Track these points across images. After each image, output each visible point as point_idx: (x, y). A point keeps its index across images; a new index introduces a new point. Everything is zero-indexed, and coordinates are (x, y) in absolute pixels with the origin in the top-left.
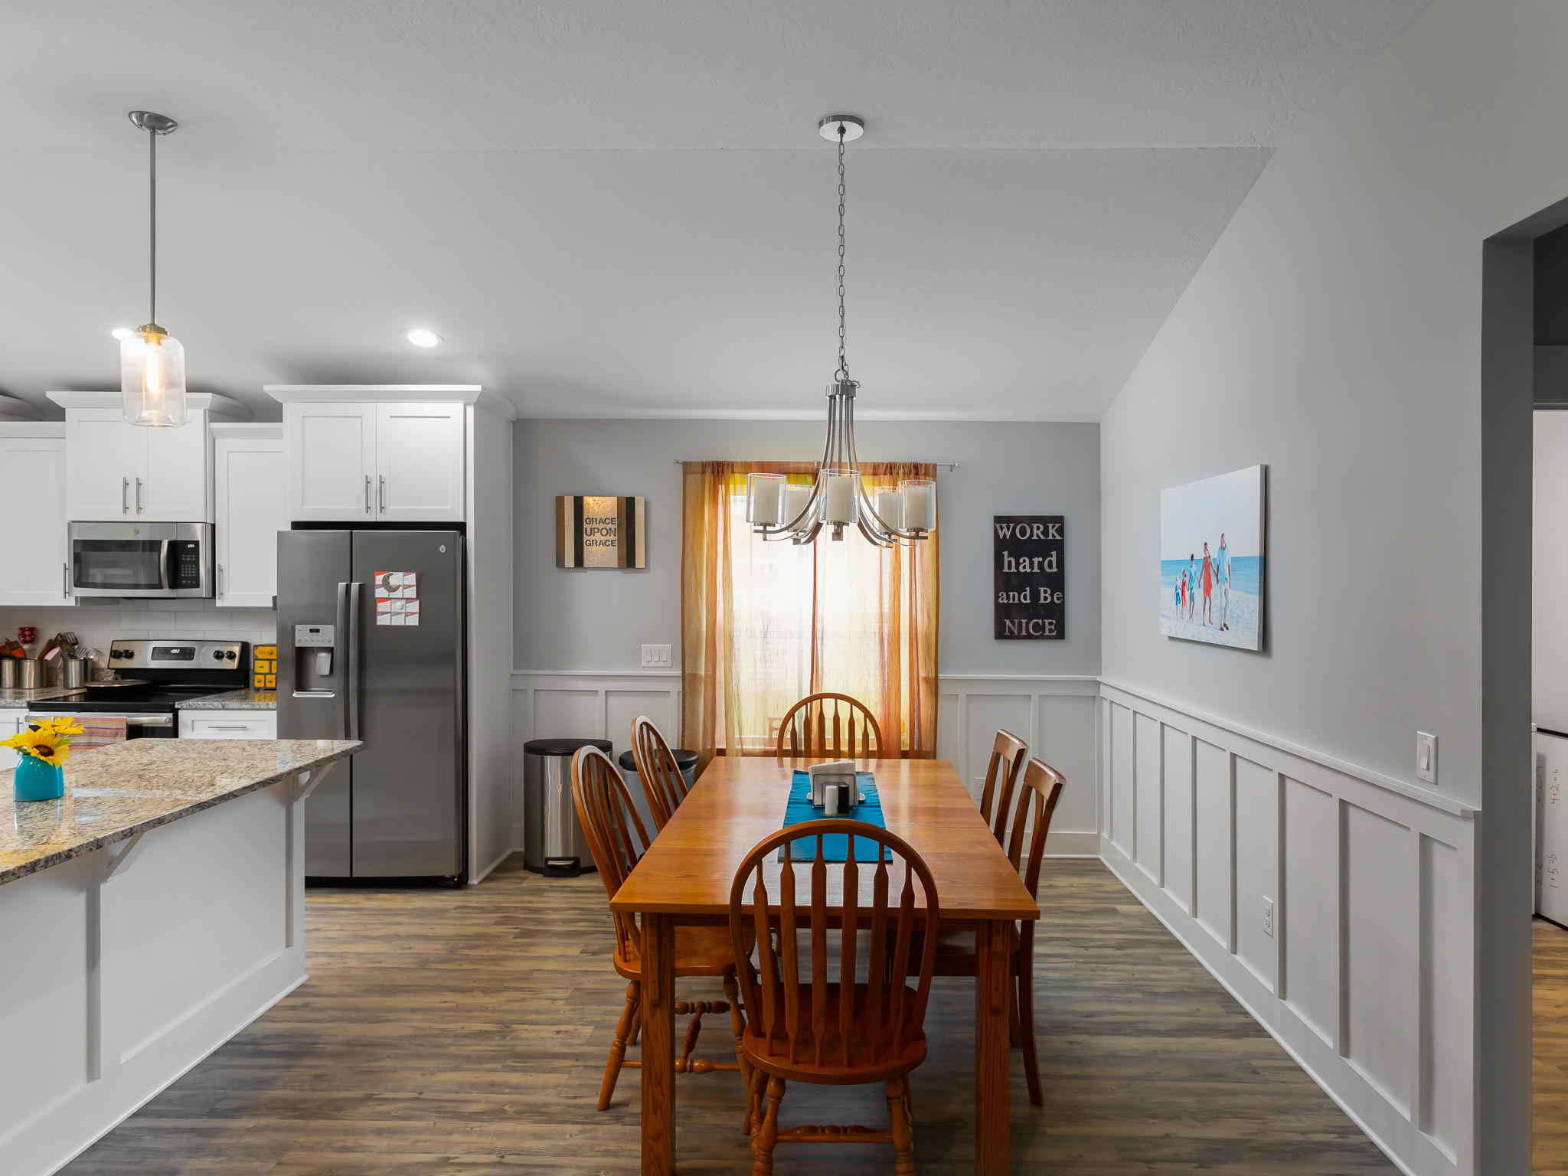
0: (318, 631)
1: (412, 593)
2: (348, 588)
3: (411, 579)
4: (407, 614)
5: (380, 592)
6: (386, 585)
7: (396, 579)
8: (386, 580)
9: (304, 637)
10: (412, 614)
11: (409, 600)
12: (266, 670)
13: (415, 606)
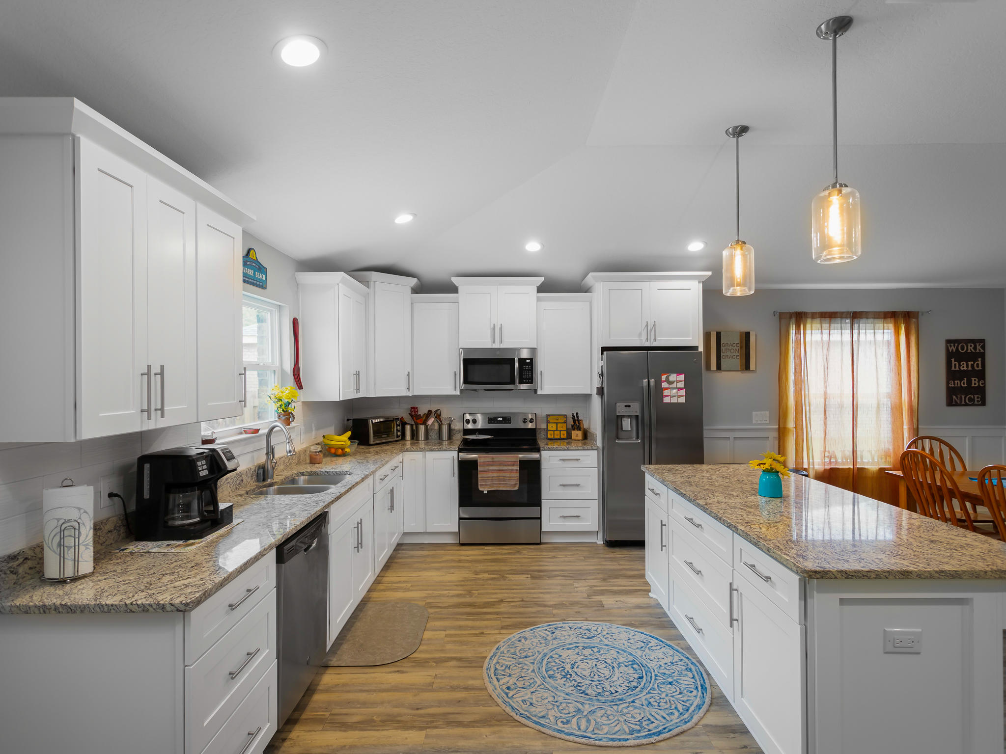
0: (629, 406)
1: (681, 385)
2: (649, 382)
3: (682, 377)
4: (679, 397)
5: (665, 385)
6: (667, 381)
7: (673, 377)
8: (667, 378)
9: (621, 409)
10: (682, 396)
11: (680, 389)
12: (555, 428)
13: (683, 392)
